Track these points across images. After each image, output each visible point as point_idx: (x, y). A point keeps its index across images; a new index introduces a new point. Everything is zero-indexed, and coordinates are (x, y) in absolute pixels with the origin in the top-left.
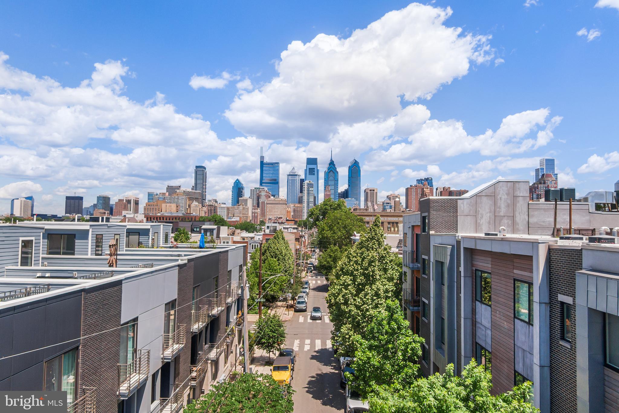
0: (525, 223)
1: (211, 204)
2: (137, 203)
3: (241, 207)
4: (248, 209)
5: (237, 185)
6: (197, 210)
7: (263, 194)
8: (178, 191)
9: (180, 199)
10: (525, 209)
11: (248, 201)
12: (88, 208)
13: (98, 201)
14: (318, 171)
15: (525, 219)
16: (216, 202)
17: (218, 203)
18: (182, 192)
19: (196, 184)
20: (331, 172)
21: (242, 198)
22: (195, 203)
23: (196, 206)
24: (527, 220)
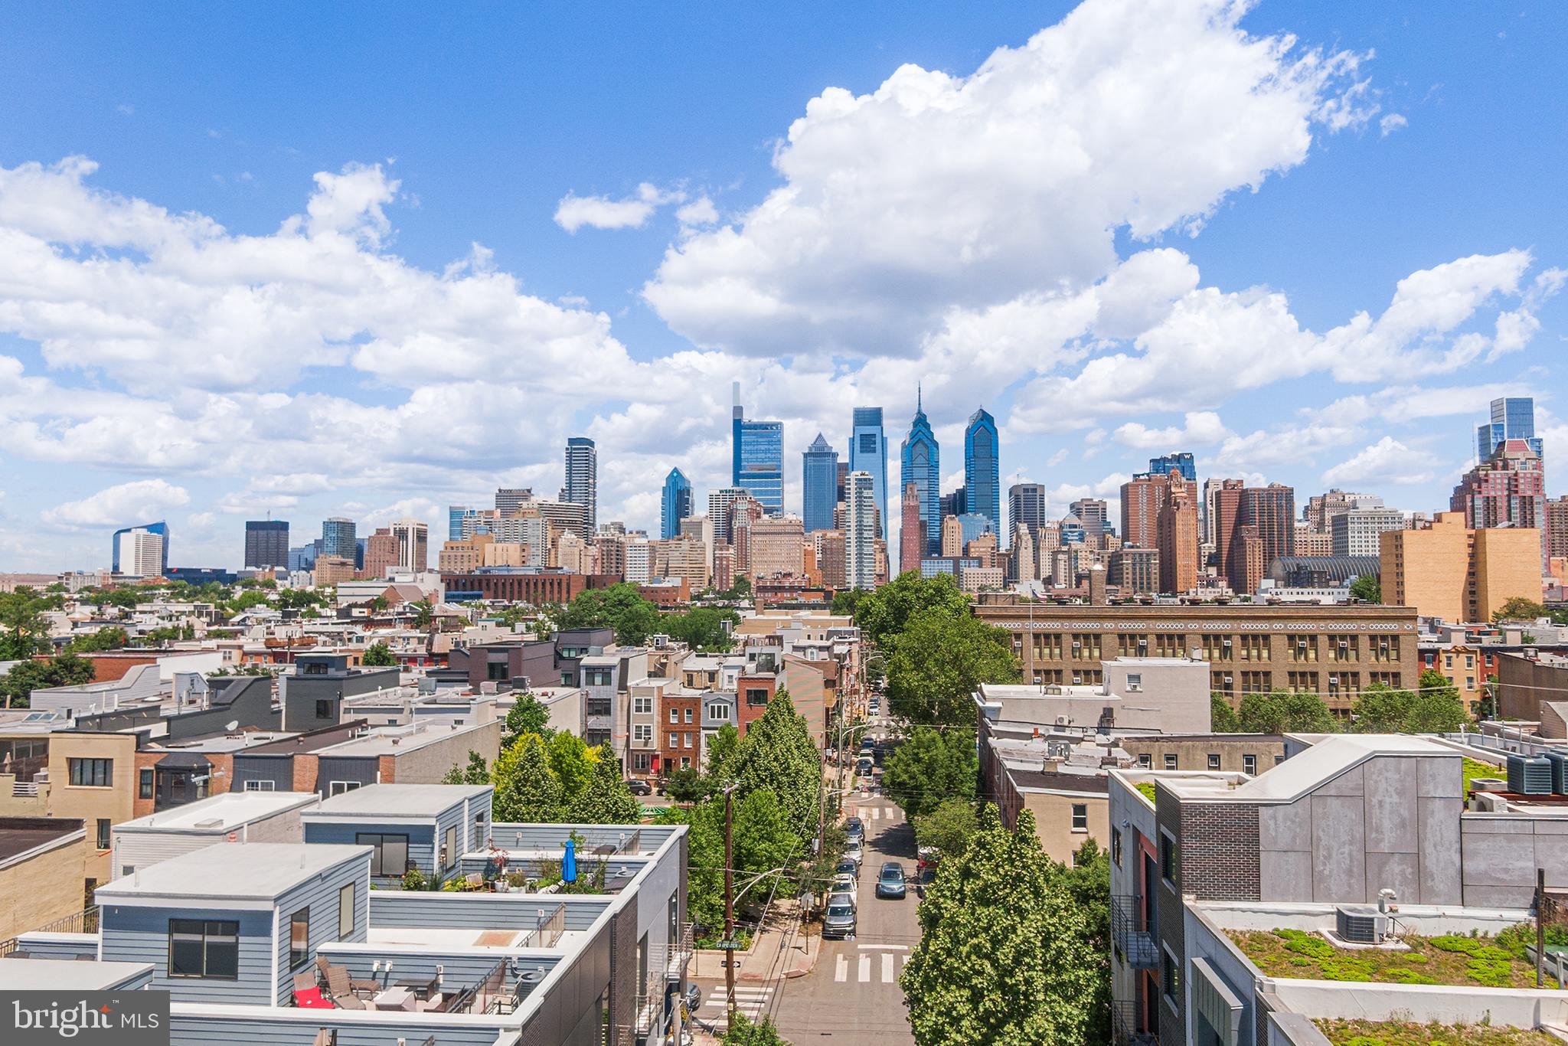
0: (1453, 872)
1: (610, 537)
2: (422, 537)
3: (685, 545)
4: (703, 548)
5: (675, 483)
6: (573, 554)
7: (742, 506)
8: (525, 504)
9: (530, 524)
10: (1453, 835)
11: (704, 526)
12: (302, 550)
13: (325, 534)
14: (884, 440)
15: (1453, 863)
16: (622, 530)
17: (627, 532)
18: (536, 506)
19: (570, 484)
20: (920, 445)
21: (687, 520)
22: (568, 536)
23: (571, 545)
24: (1458, 864)
